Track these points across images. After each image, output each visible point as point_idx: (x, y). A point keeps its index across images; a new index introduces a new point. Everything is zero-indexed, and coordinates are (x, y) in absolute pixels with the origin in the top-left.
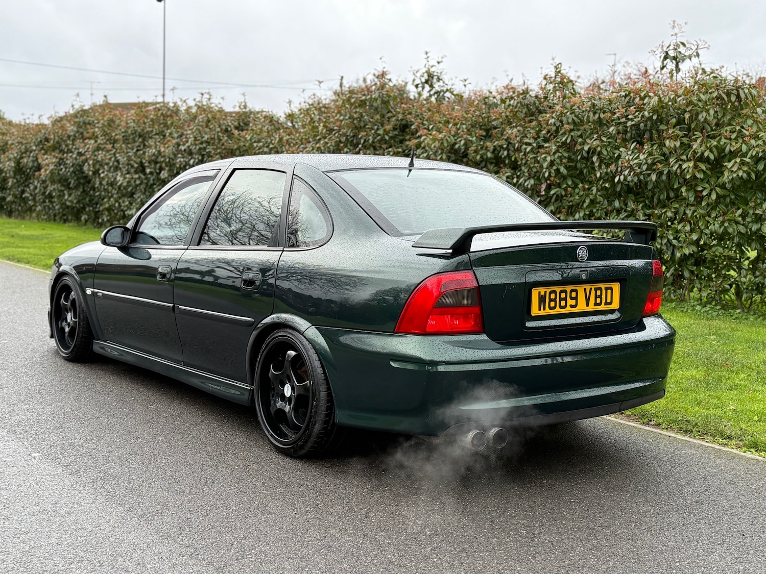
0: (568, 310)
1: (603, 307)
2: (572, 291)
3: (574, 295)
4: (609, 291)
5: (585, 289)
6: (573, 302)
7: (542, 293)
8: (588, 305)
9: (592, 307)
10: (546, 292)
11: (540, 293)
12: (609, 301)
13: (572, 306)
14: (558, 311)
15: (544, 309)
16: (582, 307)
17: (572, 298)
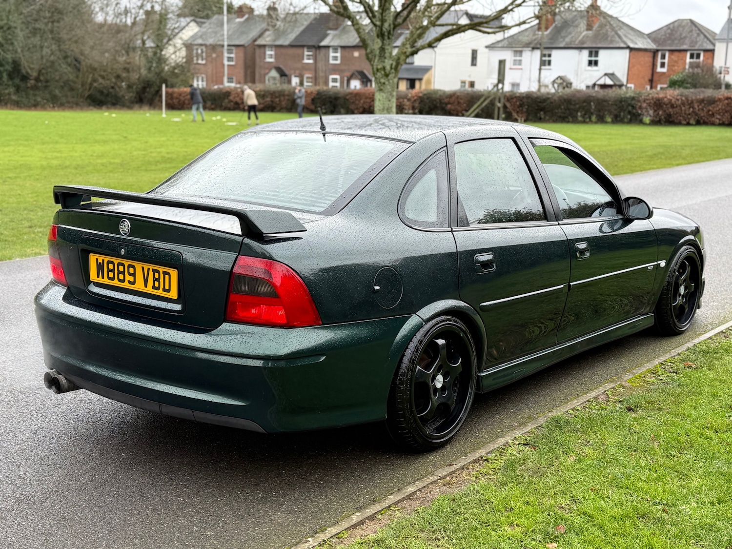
0: (126, 285)
1: (160, 293)
2: (130, 266)
3: (131, 270)
4: (167, 277)
5: (143, 268)
6: (131, 279)
7: (100, 261)
8: (146, 286)
9: (149, 290)
10: (103, 260)
11: (97, 259)
12: (167, 287)
13: (130, 282)
14: (115, 283)
15: (103, 278)
16: (139, 286)
17: (130, 274)
